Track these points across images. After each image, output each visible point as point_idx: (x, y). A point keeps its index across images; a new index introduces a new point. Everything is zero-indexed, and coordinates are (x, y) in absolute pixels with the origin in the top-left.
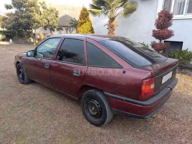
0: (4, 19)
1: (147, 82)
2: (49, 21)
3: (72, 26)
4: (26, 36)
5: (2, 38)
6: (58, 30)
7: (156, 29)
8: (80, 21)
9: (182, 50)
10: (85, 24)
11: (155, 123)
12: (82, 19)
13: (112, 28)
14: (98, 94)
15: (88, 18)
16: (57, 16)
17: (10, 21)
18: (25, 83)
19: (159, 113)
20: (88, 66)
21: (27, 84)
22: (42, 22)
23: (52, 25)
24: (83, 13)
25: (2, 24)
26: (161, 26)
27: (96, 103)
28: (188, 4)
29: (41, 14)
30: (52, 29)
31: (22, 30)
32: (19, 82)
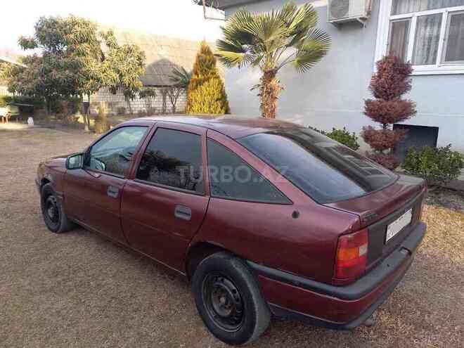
0: (17, 72)
1: (349, 241)
2: (121, 76)
3: (177, 86)
4: (66, 110)
5: (11, 114)
6: (142, 95)
7: (374, 99)
8: (195, 77)
9: (437, 147)
10: (206, 83)
11: (375, 337)
12: (199, 72)
13: (269, 93)
14: (234, 266)
15: (215, 70)
16: (140, 64)
17: (30, 77)
18: (60, 230)
19: (383, 310)
20: (211, 197)
21: (65, 231)
22: (105, 77)
23: (129, 84)
24: (201, 58)
25: (11, 82)
26: (386, 92)
27: (229, 287)
28: (447, 40)
29: (103, 59)
30: (129, 95)
31: (58, 96)
32: (46, 228)
